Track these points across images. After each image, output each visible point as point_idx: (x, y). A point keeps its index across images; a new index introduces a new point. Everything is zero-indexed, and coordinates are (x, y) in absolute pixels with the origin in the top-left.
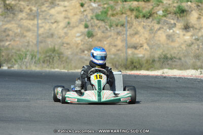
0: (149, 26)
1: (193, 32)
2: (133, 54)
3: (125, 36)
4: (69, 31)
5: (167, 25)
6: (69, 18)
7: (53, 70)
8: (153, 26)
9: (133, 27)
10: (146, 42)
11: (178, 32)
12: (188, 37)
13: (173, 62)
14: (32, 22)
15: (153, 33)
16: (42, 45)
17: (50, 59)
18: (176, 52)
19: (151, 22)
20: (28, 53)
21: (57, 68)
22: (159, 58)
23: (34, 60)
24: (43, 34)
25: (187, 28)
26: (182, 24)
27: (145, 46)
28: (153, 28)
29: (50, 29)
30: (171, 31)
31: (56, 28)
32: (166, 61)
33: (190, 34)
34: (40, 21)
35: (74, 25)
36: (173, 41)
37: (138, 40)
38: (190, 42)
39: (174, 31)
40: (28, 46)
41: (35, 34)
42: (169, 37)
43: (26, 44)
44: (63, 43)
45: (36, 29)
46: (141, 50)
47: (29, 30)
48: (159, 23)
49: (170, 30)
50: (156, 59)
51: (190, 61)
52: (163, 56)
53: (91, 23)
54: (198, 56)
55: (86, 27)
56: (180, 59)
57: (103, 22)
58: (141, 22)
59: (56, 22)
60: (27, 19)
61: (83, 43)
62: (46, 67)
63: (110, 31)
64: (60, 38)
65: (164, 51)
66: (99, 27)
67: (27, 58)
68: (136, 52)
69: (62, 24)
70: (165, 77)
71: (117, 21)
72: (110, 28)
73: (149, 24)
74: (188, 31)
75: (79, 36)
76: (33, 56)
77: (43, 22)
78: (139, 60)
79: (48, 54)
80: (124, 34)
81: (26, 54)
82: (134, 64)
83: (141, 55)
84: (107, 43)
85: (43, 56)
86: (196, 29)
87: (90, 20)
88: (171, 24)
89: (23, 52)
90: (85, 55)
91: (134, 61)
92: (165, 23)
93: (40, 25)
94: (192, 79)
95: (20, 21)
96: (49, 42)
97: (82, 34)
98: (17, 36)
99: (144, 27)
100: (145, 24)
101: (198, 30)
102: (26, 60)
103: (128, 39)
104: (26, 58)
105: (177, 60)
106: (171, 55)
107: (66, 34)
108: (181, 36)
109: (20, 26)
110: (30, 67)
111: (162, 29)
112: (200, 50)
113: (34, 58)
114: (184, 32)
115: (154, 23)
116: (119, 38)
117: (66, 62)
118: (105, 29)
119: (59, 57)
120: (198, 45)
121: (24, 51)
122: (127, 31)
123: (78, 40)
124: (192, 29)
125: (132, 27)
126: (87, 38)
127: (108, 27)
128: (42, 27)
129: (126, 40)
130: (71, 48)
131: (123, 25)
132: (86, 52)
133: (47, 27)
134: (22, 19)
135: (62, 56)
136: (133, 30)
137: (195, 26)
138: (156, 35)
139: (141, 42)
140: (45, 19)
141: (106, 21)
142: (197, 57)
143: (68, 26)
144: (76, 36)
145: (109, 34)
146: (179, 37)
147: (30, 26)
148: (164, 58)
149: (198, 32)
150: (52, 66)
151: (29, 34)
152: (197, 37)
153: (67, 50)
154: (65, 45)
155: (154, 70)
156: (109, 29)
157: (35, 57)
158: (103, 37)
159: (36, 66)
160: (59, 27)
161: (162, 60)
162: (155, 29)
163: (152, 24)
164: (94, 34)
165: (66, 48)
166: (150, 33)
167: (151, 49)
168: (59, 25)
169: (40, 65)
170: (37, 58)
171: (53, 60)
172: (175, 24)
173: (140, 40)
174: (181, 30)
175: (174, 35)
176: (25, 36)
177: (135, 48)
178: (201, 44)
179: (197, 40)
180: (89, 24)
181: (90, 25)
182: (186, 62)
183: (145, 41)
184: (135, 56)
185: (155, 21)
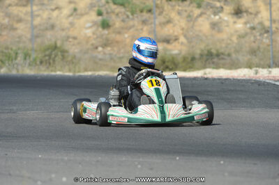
0: (186, 11)
1: (246, 17)
2: (165, 50)
3: (153, 25)
4: (75, 21)
5: (211, 10)
6: (75, 3)
7: (53, 73)
8: (192, 11)
9: (164, 13)
10: (183, 34)
11: (226, 18)
12: (240, 25)
13: (220, 59)
14: (24, 10)
15: (191, 20)
16: (39, 40)
17: (50, 58)
18: (224, 45)
19: (189, 5)
20: (19, 52)
21: (59, 70)
22: (201, 55)
23: (28, 61)
24: (40, 25)
25: (238, 12)
26: (232, 8)
27: (182, 39)
28: (191, 14)
29: (49, 18)
30: (217, 17)
31: (57, 16)
32: (211, 58)
33: (242, 20)
34: (35, 8)
35: (83, 12)
36: (220, 31)
37: (171, 31)
38: (243, 32)
39: (220, 18)
40: (19, 42)
41: (29, 25)
42: (214, 25)
43: (17, 39)
44: (68, 37)
45: (29, 19)
46: (175, 44)
47: (20, 21)
48: (199, 6)
49: (215, 15)
50: (197, 56)
51: (244, 58)
52: (206, 52)
53: (106, 9)
54: (255, 52)
55: (100, 14)
56: (229, 55)
57: (122, 7)
58: (175, 6)
59: (57, 8)
60: (17, 5)
61: (95, 36)
62: (45, 71)
63: (133, 19)
64: (63, 30)
65: (207, 45)
66: (117, 15)
67: (19, 59)
68: (169, 47)
69: (66, 11)
70: (206, 79)
71: (142, 6)
72: (132, 14)
73: (187, 8)
74: (240, 17)
75: (91, 27)
76: (26, 56)
77: (40, 10)
78: (173, 58)
79: (47, 53)
80: (151, 24)
81: (17, 54)
82: (167, 64)
83: (175, 52)
84: (129, 36)
85: (40, 56)
86: (251, 14)
87: (105, 5)
88: (217, 8)
89: (12, 49)
90: (99, 52)
91: (167, 60)
92: (209, 7)
93: (36, 13)
94: (244, 80)
95: (7, 8)
96: (49, 37)
97: (95, 23)
98: (5, 28)
99: (179, 13)
100: (180, 8)
101: (253, 16)
102: (17, 61)
103: (157, 30)
104: (16, 59)
105: (226, 57)
106: (217, 51)
107: (72, 24)
108: (231, 24)
109: (8, 15)
110: (23, 70)
111: (204, 16)
112: (257, 42)
113: (27, 58)
114: (235, 19)
115: (193, 7)
116: (145, 28)
117: (73, 63)
118: (125, 16)
119: (63, 56)
120: (255, 36)
121: (14, 48)
122: (155, 18)
123: (89, 32)
124: (245, 14)
125: (162, 12)
126: (100, 29)
127: (129, 14)
128: (38, 16)
129: (154, 31)
130: (79, 43)
131: (150, 11)
132: (100, 49)
133: (45, 15)
134: (10, 5)
135: (66, 54)
136: (164, 17)
137: (250, 10)
138: (196, 24)
139: (176, 34)
140: (43, 4)
141: (126, 5)
142: (253, 52)
143: (75, 14)
144: (86, 27)
145: (131, 23)
146: (228, 26)
147: (22, 15)
148: (207, 55)
149: (254, 19)
150: (53, 68)
151: (21, 26)
152: (252, 25)
153: (74, 47)
154: (71, 40)
155: (193, 71)
156: (131, 17)
157: (30, 56)
158: (122, 28)
159: (31, 69)
160: (62, 15)
161: (205, 57)
162: (195, 15)
163: (190, 8)
164: (111, 23)
165: (72, 43)
166: (188, 21)
167: (190, 42)
168: (61, 13)
169: (37, 67)
170: (31, 59)
171: (54, 61)
172: (222, 8)
173: (174, 32)
174: (230, 16)
175: (221, 22)
176: (15, 29)
177: (167, 41)
178: (258, 34)
179: (253, 28)
180: (103, 10)
181: (104, 12)
182: (238, 59)
183: (181, 32)
184: (168, 53)
185: (195, 5)
